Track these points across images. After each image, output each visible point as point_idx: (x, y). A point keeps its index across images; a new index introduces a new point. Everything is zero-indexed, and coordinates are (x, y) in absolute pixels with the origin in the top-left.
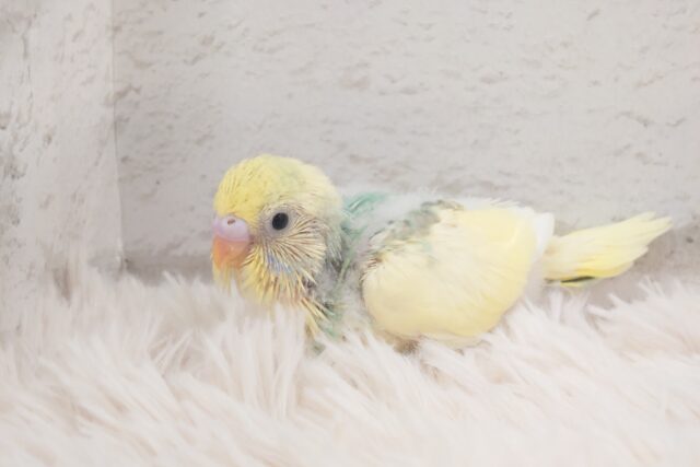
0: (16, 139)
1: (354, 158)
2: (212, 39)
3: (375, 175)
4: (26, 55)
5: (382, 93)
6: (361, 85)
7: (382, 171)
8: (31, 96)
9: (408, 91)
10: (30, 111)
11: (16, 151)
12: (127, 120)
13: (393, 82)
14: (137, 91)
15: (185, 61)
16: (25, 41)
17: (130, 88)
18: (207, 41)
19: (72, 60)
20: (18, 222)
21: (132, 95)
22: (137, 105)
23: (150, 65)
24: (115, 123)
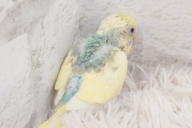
0: (39, 56)
1: (156, 39)
2: (110, 3)
3: (162, 44)
4: (43, 28)
5: (165, 19)
6: (159, 17)
7: (165, 42)
8: (45, 39)
9: (174, 19)
10: (45, 44)
11: (40, 59)
12: (84, 26)
13: (169, 16)
14: (87, 17)
15: (102, 10)
16: (42, 24)
17: (84, 16)
18: (109, 4)
19: (62, 17)
20: (42, 79)
21: (85, 18)
22: (87, 21)
23: (91, 10)
24: (80, 27)
